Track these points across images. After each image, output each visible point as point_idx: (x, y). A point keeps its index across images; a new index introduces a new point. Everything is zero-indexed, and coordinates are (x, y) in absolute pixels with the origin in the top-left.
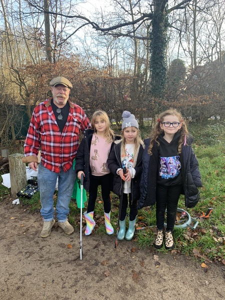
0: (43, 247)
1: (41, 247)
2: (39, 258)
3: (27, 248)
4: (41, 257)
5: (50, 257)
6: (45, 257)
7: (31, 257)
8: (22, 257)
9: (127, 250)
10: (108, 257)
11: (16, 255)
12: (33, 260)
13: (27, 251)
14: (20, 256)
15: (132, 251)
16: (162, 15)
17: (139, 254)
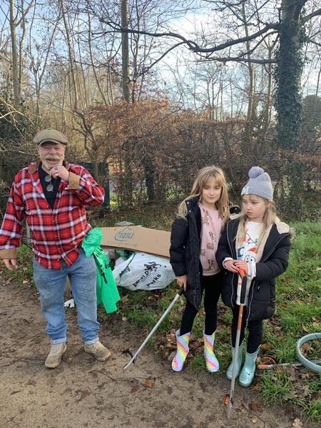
0: (104, 384)
1: (100, 384)
2: (95, 405)
3: (80, 383)
4: (99, 403)
5: (113, 405)
6: (106, 403)
7: (84, 401)
8: (71, 398)
9: (243, 405)
10: (210, 414)
11: (61, 394)
12: (86, 406)
13: (79, 388)
14: (67, 396)
15: (252, 409)
16: (296, 25)
17: (265, 415)
